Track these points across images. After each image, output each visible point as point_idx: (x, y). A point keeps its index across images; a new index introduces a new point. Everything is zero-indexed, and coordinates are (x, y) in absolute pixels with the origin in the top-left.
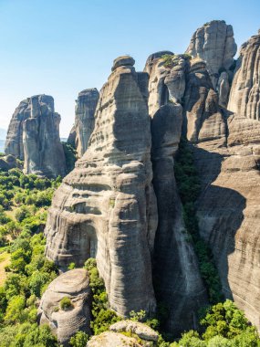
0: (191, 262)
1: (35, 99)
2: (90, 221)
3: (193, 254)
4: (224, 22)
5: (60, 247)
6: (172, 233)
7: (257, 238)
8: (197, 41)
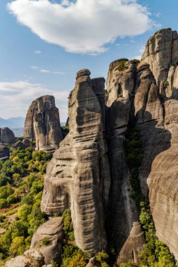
0: (133, 211)
1: (40, 99)
2: (66, 183)
3: (134, 206)
4: (170, 29)
5: (49, 202)
6: (121, 190)
7: (176, 194)
8: (150, 46)
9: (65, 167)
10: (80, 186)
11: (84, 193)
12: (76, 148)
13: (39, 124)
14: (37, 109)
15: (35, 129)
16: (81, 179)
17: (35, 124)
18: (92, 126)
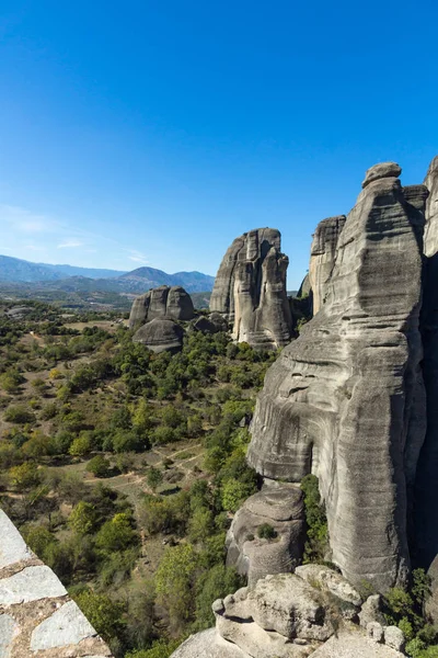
1: (254, 234)
5: (269, 449)
9: (315, 380)
10: (358, 427)
11: (365, 445)
12: (349, 340)
13: (245, 285)
14: (244, 255)
15: (236, 294)
16: (360, 411)
17: (238, 285)
18: (395, 295)
